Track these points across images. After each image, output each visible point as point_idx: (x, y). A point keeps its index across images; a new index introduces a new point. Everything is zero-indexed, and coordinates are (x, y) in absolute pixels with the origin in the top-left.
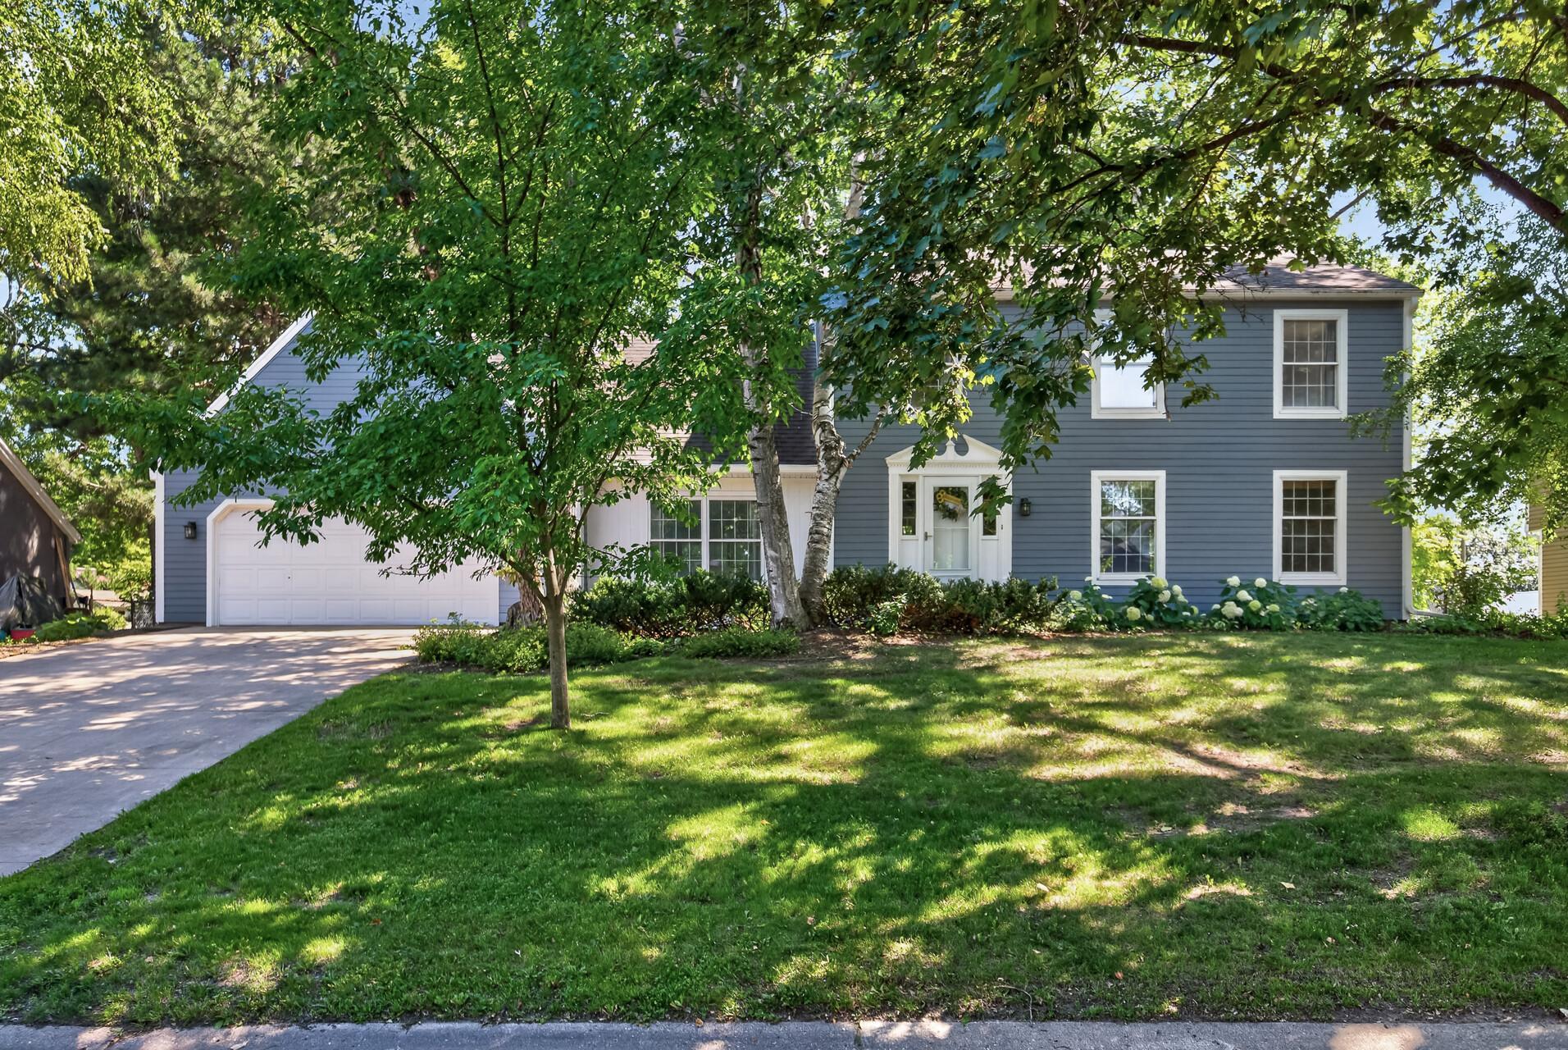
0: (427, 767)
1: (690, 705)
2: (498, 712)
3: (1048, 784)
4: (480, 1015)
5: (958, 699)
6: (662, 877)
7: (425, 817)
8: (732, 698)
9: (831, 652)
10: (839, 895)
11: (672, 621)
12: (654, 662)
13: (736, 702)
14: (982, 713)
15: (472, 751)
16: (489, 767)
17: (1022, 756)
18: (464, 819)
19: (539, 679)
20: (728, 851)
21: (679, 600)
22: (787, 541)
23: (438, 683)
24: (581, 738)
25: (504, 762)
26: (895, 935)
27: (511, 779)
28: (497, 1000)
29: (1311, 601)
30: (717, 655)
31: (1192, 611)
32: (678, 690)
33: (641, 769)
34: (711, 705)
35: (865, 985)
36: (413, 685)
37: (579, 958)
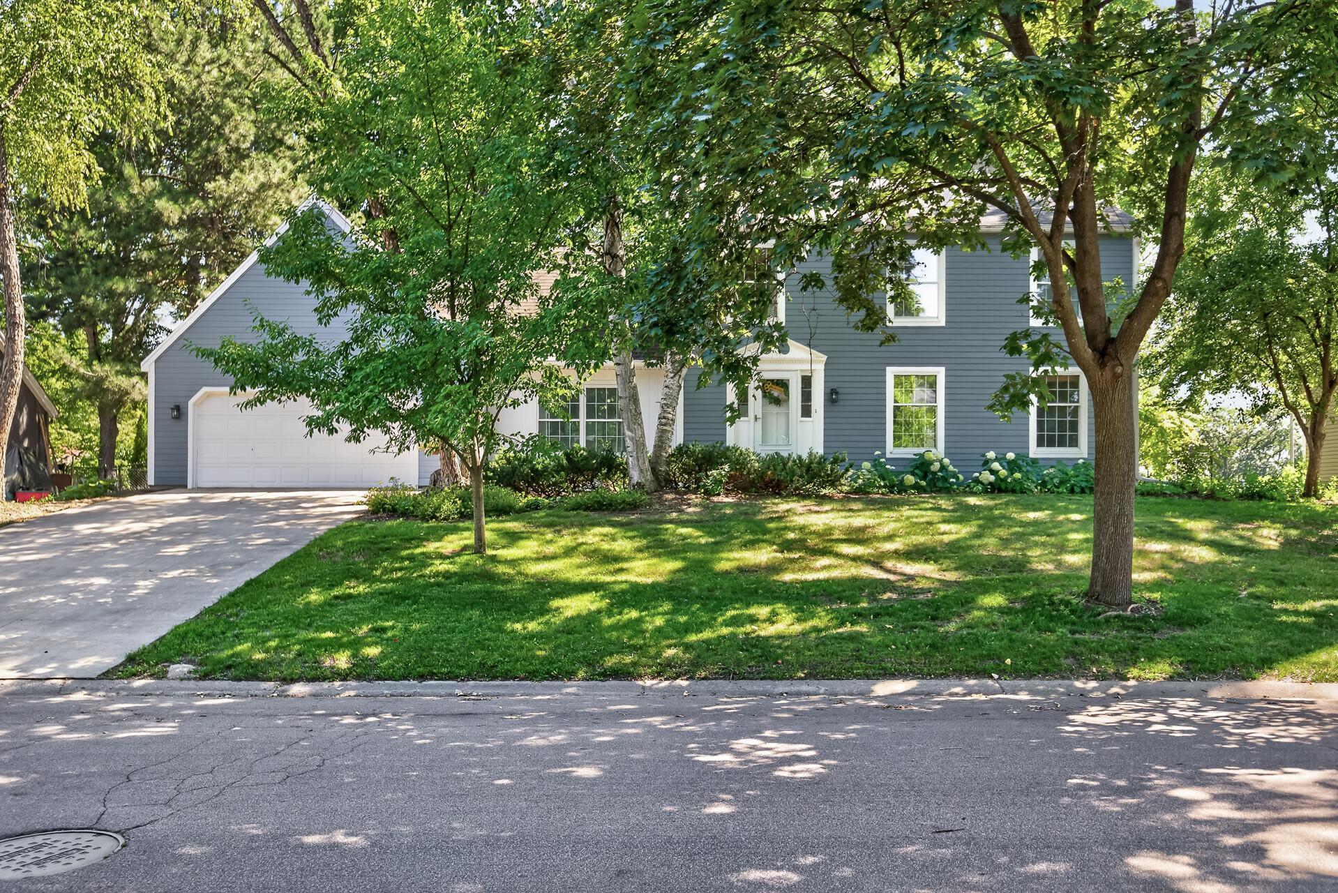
0: (399, 574)
1: (566, 540)
2: (437, 544)
3: (785, 583)
4: (455, 678)
5: (748, 537)
6: (546, 623)
7: (408, 598)
8: (594, 536)
9: (670, 507)
10: (643, 632)
11: (555, 484)
12: (542, 514)
13: (597, 539)
14: (762, 545)
15: (425, 566)
16: (437, 574)
17: (775, 568)
18: (430, 599)
19: (461, 524)
20: (585, 612)
21: (559, 468)
22: (641, 425)
23: (389, 528)
24: (493, 559)
25: (447, 572)
26: (669, 647)
27: (453, 580)
28: (464, 671)
29: (1051, 470)
30: (587, 509)
31: (958, 478)
32: (559, 531)
33: (533, 576)
34: (580, 540)
35: (650, 667)
36: (372, 528)
37: (503, 655)
